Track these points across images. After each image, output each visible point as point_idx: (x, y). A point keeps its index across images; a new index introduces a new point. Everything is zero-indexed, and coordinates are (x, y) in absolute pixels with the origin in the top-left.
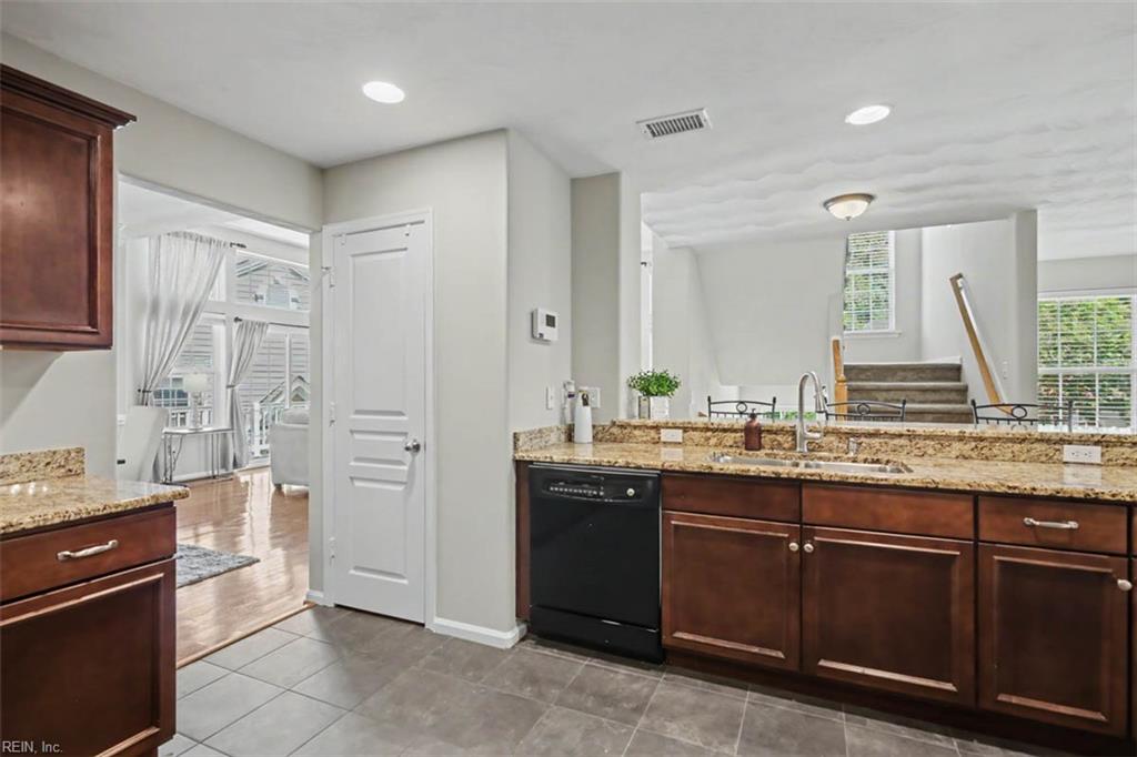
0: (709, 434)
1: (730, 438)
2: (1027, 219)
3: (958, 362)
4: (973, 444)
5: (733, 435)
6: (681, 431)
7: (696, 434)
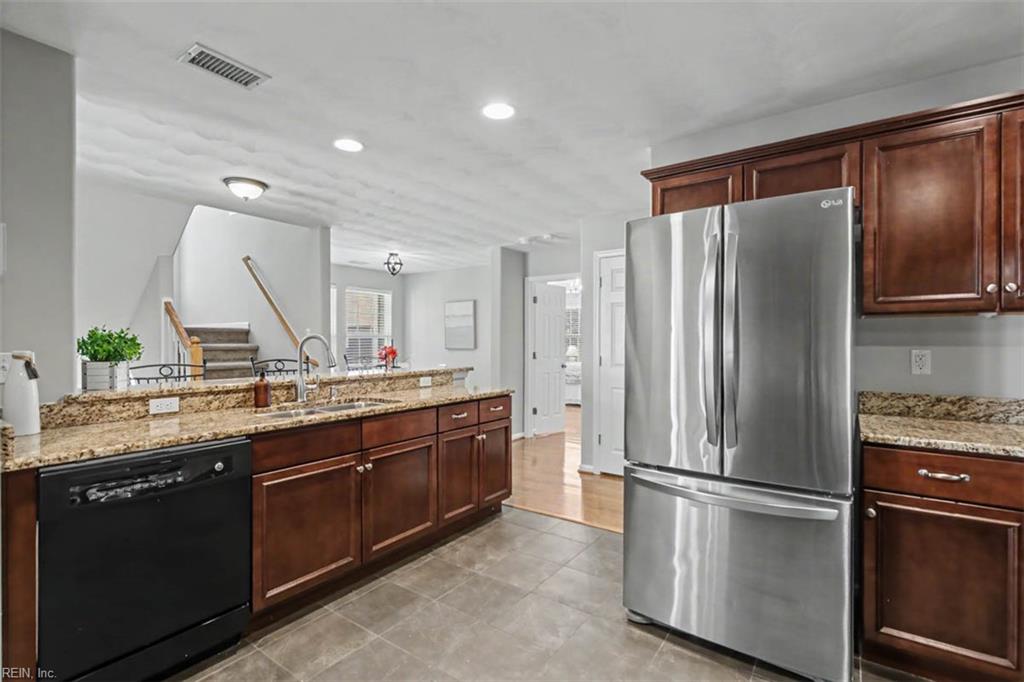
0: (210, 397)
1: (233, 399)
2: (326, 230)
3: (247, 327)
4: (387, 382)
5: (235, 396)
6: (178, 398)
7: (196, 400)
